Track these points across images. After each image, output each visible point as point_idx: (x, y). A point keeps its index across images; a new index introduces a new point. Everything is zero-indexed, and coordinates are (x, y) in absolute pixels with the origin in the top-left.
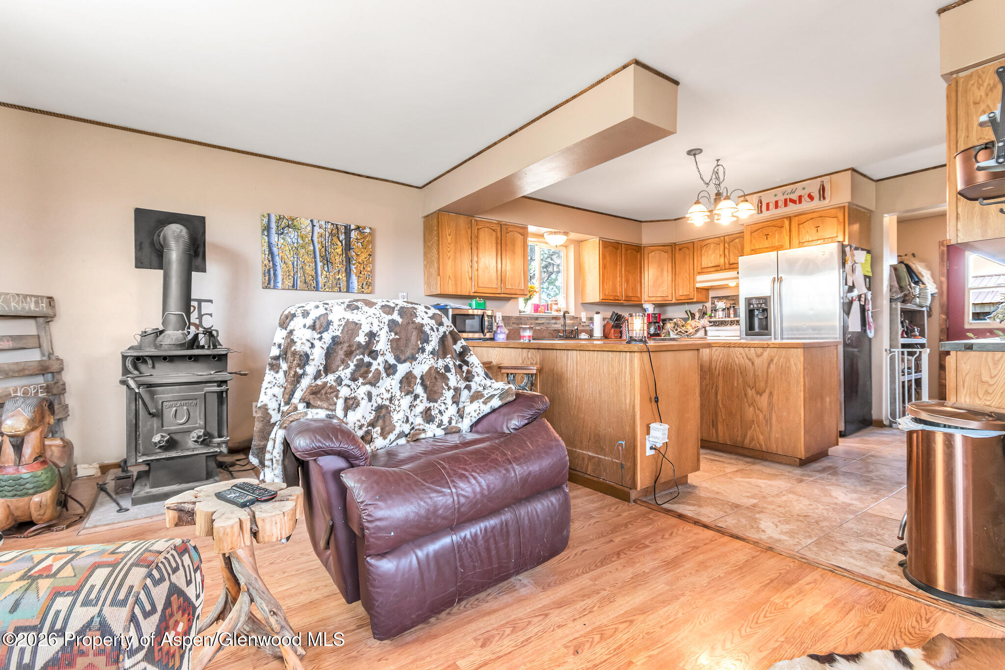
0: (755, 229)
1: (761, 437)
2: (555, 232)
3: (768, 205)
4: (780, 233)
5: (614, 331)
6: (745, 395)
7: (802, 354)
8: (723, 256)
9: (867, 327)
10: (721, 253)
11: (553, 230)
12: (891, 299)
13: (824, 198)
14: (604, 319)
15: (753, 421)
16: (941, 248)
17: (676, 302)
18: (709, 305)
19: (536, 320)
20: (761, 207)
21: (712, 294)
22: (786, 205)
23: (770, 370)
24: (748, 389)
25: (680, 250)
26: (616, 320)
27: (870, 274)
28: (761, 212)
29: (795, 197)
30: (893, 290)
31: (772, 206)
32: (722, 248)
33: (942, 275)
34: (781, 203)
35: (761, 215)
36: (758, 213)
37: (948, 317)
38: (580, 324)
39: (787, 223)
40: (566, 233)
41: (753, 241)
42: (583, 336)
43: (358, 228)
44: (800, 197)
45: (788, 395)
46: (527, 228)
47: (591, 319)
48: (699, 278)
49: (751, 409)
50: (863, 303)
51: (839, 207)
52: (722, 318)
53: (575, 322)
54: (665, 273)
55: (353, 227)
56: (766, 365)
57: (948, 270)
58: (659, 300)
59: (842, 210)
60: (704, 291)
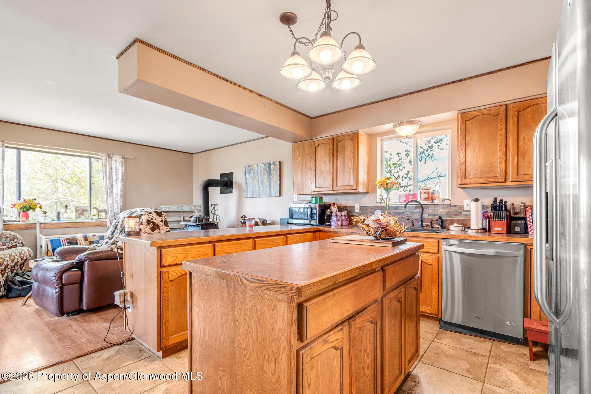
38: (461, 213)
43: (273, 163)
46: (358, 133)
55: (272, 163)
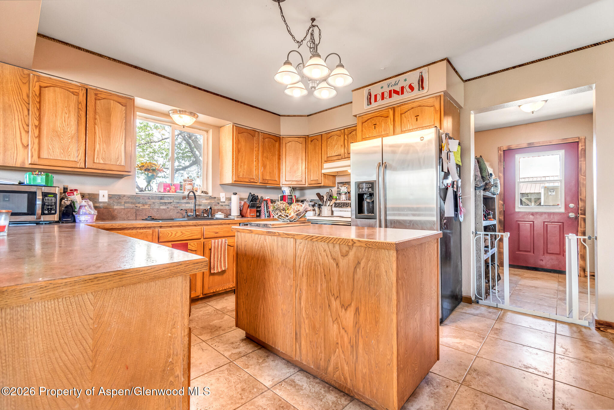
0: (366, 119)
1: (346, 368)
2: (180, 111)
3: (376, 96)
4: (386, 123)
5: (250, 210)
6: (329, 306)
7: (394, 259)
8: (343, 146)
9: (459, 212)
10: (342, 144)
11: (178, 109)
12: (475, 187)
13: (423, 88)
14: (241, 199)
15: (337, 343)
16: (499, 152)
17: (309, 186)
18: (335, 190)
19: (161, 199)
20: (370, 98)
21: (338, 180)
22: (390, 96)
23: (356, 277)
24: (333, 299)
25: (312, 141)
26: (252, 201)
27: (460, 164)
28: (370, 103)
29: (398, 88)
30: (477, 180)
31: (379, 97)
32: (342, 139)
33: (500, 172)
34: (386, 95)
35: (370, 106)
36: (368, 105)
37: (504, 203)
38: (219, 203)
39: (391, 112)
40: (192, 114)
41: (364, 130)
42: (219, 215)
44: (402, 88)
45: (377, 315)
46: (134, 100)
47: (230, 199)
48: (326, 165)
49: (335, 326)
50: (455, 190)
51: (436, 96)
52: (345, 200)
53: (213, 201)
54: (300, 161)
56: (352, 269)
57: (504, 168)
58: (294, 184)
59: (439, 99)
60: (331, 177)
